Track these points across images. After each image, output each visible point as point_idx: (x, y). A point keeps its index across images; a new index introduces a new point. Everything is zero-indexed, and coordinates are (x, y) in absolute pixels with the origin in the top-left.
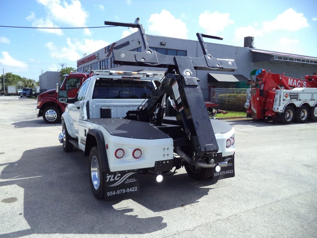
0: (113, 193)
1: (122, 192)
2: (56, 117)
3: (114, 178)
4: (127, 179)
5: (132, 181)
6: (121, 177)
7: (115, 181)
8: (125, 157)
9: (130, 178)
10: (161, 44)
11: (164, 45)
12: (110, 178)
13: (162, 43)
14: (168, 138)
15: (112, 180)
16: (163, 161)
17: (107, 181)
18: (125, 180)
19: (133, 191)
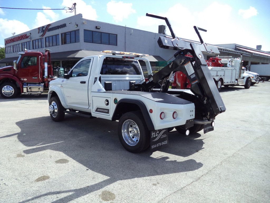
0: (154, 146)
1: (159, 145)
2: (13, 92)
3: (155, 135)
4: (162, 135)
5: (164, 137)
6: (159, 134)
7: (156, 137)
8: (166, 118)
9: (163, 134)
10: (96, 28)
11: (99, 29)
12: (154, 134)
13: (98, 27)
14: (192, 103)
15: (154, 136)
16: (190, 120)
17: (152, 137)
18: (161, 136)
19: (165, 144)
